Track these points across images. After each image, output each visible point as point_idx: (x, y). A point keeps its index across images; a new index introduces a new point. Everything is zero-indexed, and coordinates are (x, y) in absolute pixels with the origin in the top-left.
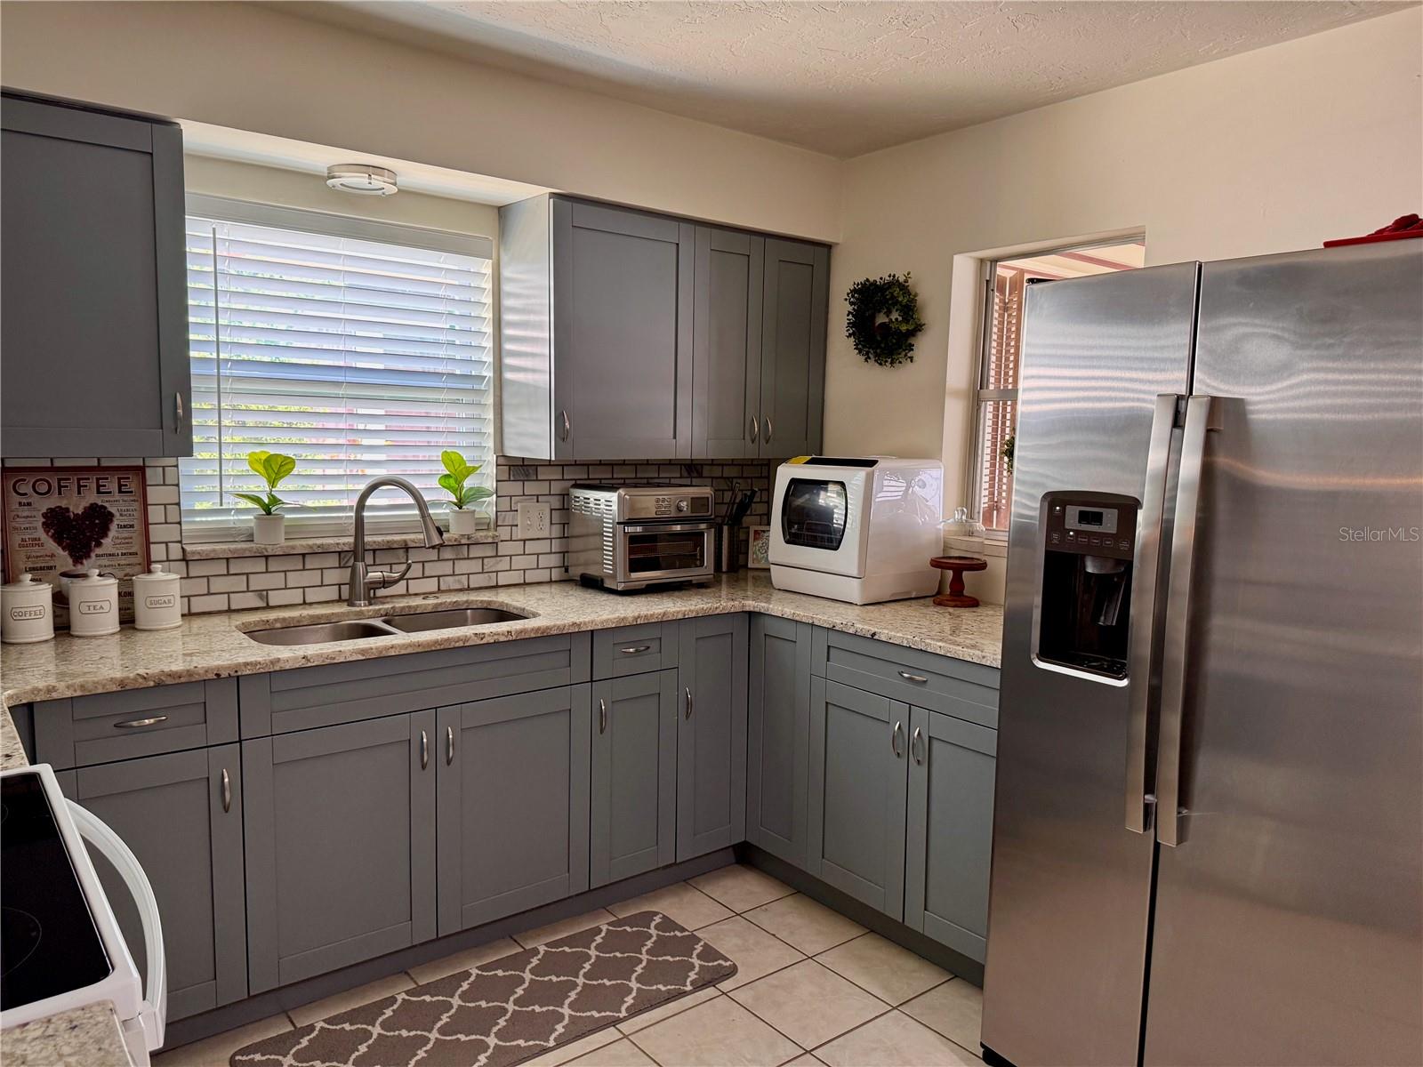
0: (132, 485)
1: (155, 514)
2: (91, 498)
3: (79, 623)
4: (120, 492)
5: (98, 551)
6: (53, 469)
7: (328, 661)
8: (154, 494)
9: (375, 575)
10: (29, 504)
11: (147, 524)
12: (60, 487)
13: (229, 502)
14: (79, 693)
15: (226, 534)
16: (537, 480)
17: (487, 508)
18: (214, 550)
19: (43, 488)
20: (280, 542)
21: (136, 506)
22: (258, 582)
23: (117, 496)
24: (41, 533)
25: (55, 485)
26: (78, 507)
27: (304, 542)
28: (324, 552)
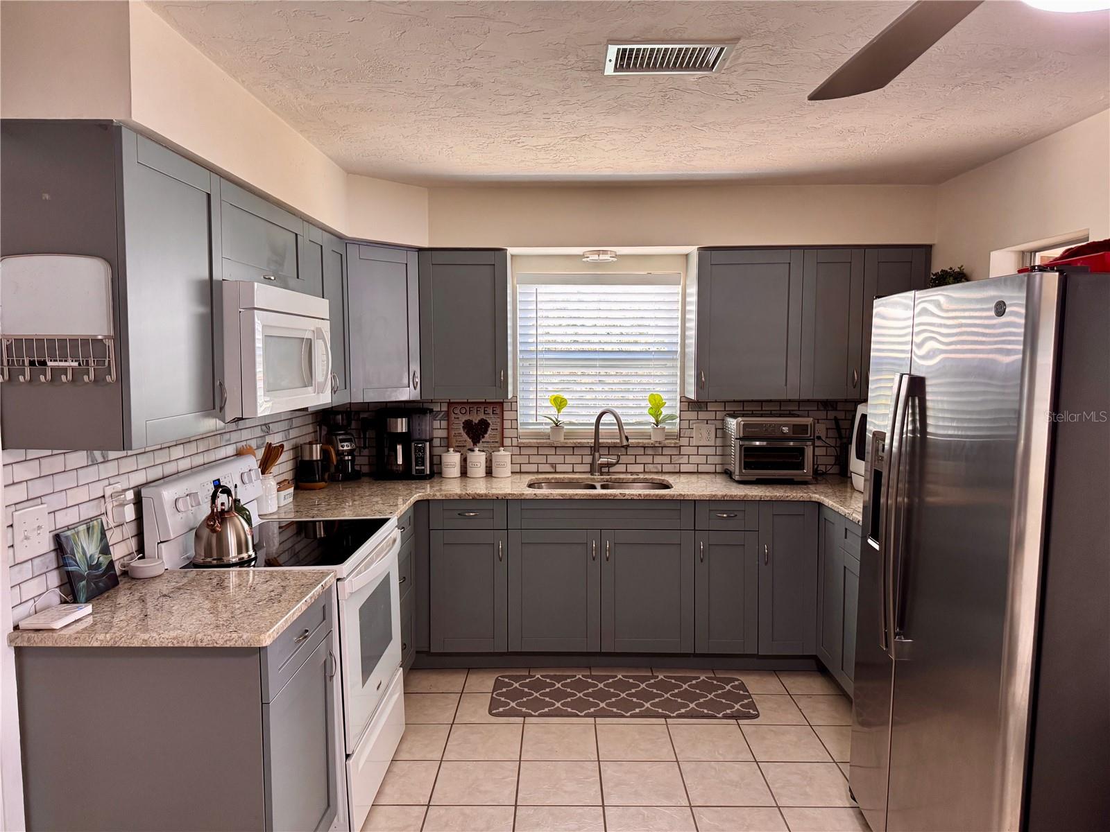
0: (498, 411)
1: (507, 424)
2: (482, 416)
3: (470, 472)
4: (493, 413)
5: (483, 440)
6: (468, 403)
7: (546, 498)
8: (507, 415)
9: (603, 460)
10: (458, 418)
11: (503, 429)
12: (470, 411)
13: (541, 419)
14: (444, 498)
15: (538, 435)
16: (707, 411)
17: (673, 427)
18: (530, 443)
19: (464, 411)
20: (561, 439)
21: (499, 420)
22: (551, 459)
23: (492, 416)
24: (462, 431)
25: (468, 410)
26: (476, 420)
27: (572, 441)
28: (582, 446)
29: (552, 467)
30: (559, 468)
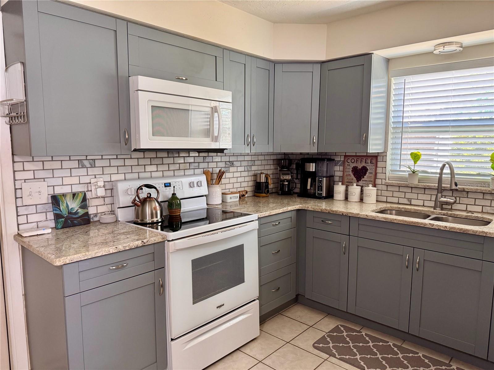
0: (374, 161)
1: (379, 170)
2: (364, 164)
3: (351, 198)
4: (371, 163)
5: (363, 179)
6: (356, 156)
8: (379, 164)
9: (445, 199)
10: (349, 165)
11: (376, 174)
12: (357, 161)
15: (401, 178)
18: (392, 183)
19: (353, 161)
20: (416, 182)
21: (374, 167)
22: (408, 196)
23: (370, 164)
24: (351, 173)
25: (356, 160)
26: (360, 167)
29: (409, 201)
30: (413, 202)
